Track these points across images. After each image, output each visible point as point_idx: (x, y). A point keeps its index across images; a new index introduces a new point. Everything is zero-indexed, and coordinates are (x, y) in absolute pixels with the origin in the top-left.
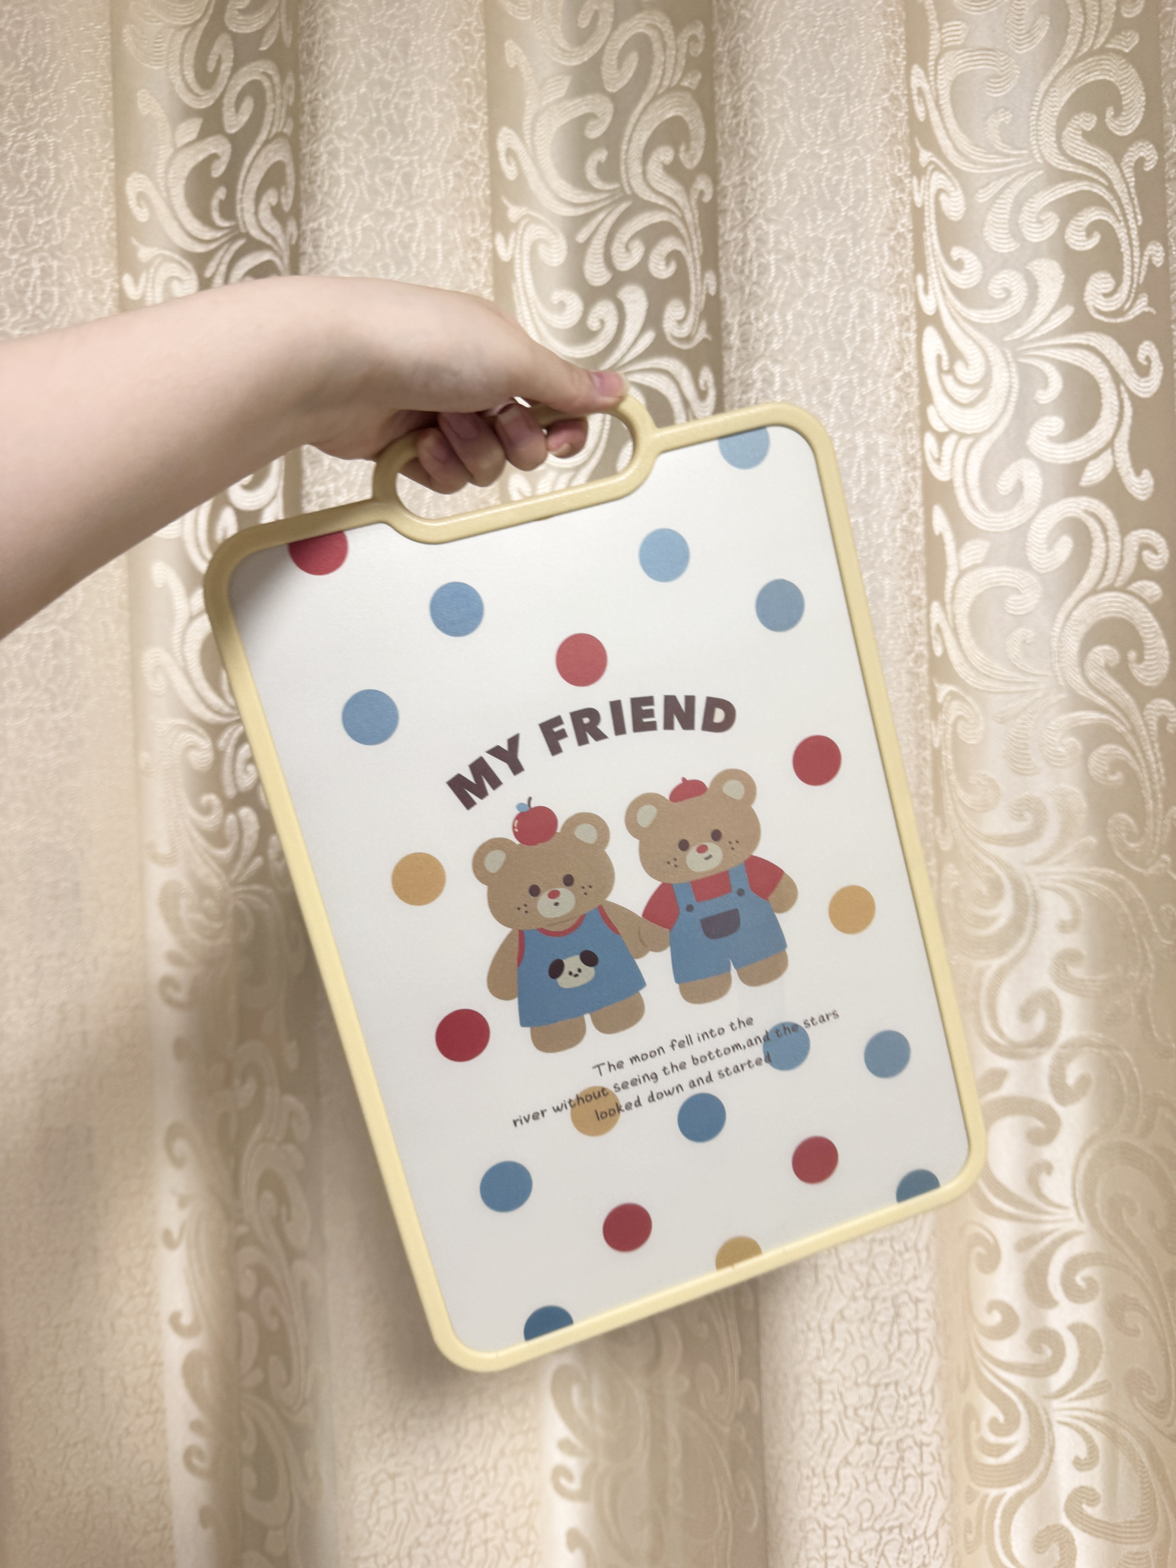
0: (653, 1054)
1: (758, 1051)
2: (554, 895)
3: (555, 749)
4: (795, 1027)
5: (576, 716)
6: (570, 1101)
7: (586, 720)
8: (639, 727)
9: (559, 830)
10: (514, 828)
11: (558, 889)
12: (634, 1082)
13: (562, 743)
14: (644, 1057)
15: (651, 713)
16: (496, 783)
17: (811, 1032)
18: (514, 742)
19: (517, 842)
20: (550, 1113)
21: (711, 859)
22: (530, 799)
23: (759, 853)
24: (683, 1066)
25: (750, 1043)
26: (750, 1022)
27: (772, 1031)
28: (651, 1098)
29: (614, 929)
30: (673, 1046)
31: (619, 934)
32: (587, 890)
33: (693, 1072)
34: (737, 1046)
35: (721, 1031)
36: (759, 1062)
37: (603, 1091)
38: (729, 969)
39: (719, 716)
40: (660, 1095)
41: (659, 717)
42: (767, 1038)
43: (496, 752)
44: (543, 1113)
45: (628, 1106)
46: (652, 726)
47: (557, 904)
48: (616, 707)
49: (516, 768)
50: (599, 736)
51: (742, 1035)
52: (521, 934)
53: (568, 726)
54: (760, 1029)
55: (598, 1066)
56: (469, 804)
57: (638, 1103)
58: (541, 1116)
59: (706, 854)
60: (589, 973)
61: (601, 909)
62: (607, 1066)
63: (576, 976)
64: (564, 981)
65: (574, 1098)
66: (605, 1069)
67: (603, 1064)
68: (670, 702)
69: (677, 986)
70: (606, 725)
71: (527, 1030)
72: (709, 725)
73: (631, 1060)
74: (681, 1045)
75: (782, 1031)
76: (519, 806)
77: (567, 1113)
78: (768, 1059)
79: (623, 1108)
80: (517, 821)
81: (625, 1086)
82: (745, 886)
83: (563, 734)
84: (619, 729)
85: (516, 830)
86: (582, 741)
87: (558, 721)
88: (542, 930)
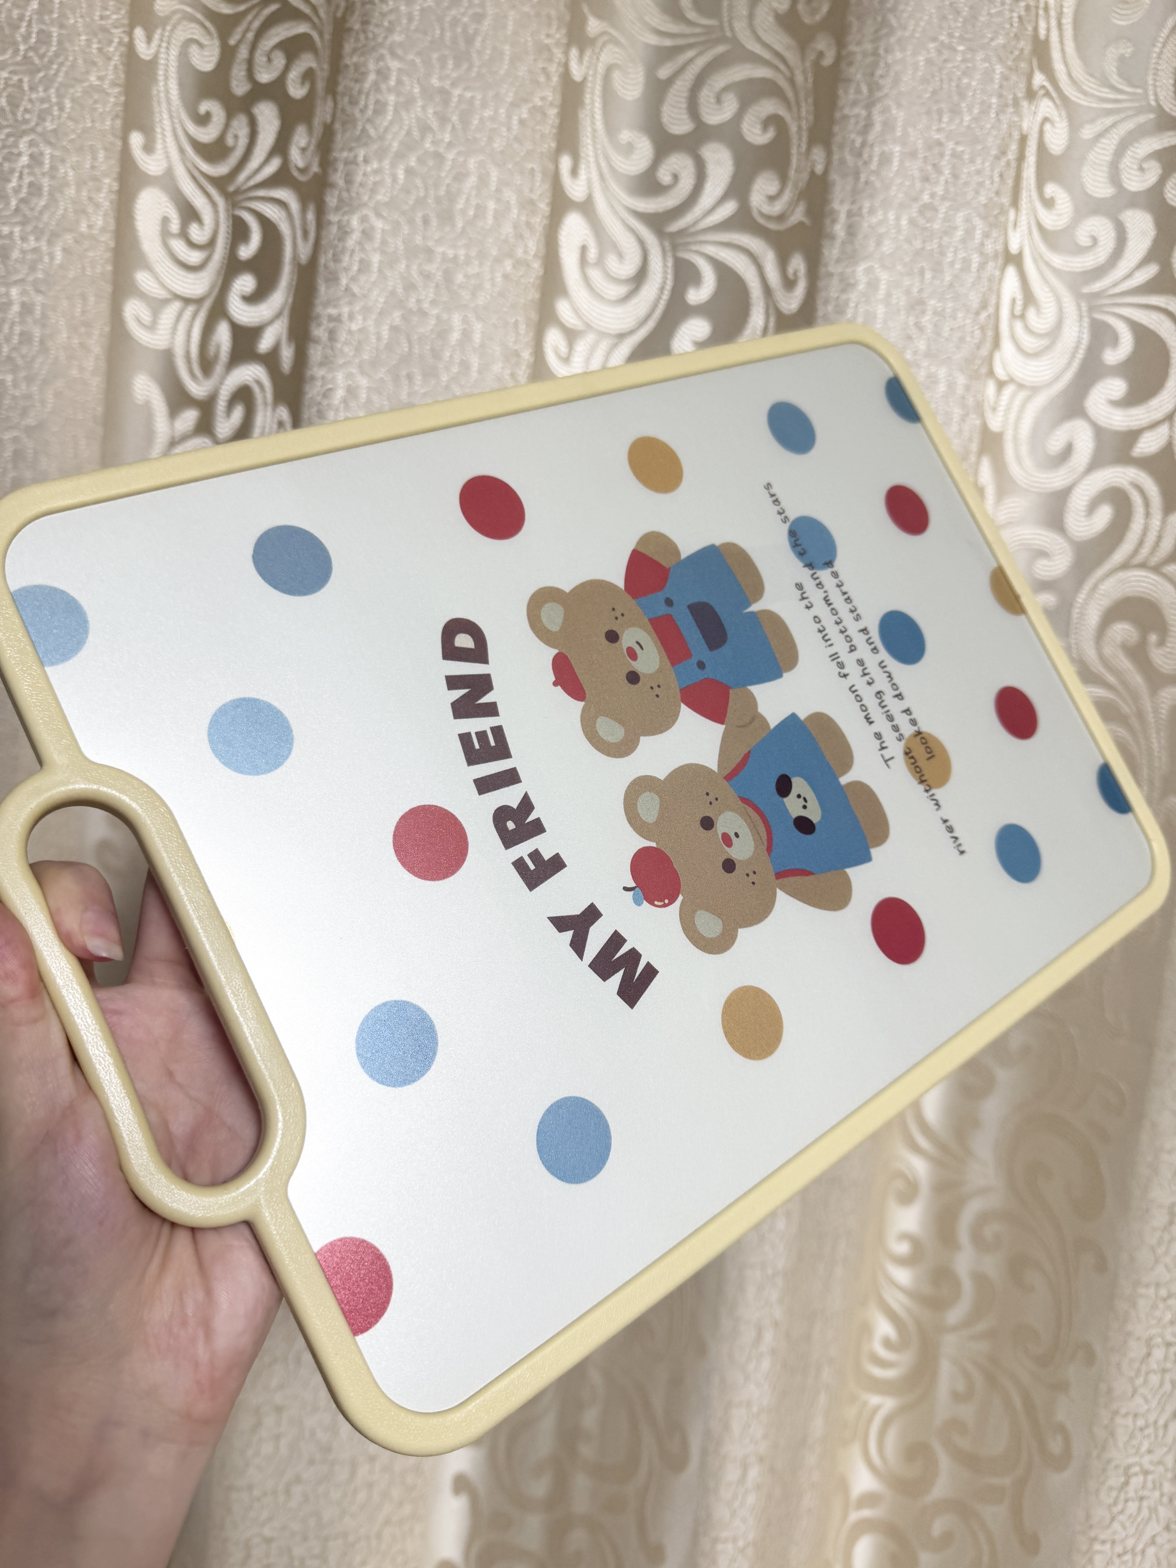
0: (858, 698)
1: (825, 575)
2: (727, 840)
3: (556, 864)
4: (792, 533)
5: (509, 840)
6: (927, 791)
7: (511, 825)
8: (502, 751)
9: (654, 845)
10: (665, 906)
11: (720, 836)
12: (890, 718)
13: (547, 855)
14: (864, 709)
15: (482, 735)
16: (617, 940)
17: (793, 515)
18: (560, 923)
19: (680, 898)
20: (944, 813)
21: (641, 642)
22: (626, 889)
23: (620, 582)
24: (861, 662)
25: (820, 585)
26: (799, 586)
27: (802, 561)
28: (899, 696)
29: (747, 757)
30: (845, 676)
31: (749, 752)
32: (711, 798)
33: (864, 651)
34: (826, 600)
35: (817, 619)
36: (835, 575)
37: (907, 753)
38: (752, 613)
39: (464, 641)
40: (895, 686)
41: (484, 724)
42: (810, 565)
43: (578, 946)
44: (945, 821)
45: (914, 722)
46: (498, 731)
47: (737, 835)
48: (484, 785)
49: (592, 914)
50: (526, 804)
51: (816, 596)
52: (779, 875)
53: (523, 850)
54: (804, 575)
55: (886, 761)
56: (651, 972)
57: (907, 711)
58: (948, 824)
59: (637, 648)
60: (799, 785)
61: (729, 777)
62: (884, 752)
63: (805, 800)
64: (814, 814)
65: (921, 787)
66: (887, 754)
67: (882, 756)
68: (461, 710)
69: (785, 675)
70: (510, 797)
71: (874, 852)
72: (480, 654)
73: (871, 723)
74: (841, 665)
75: (799, 548)
76: (638, 903)
77: (939, 793)
78: (829, 564)
79: (916, 728)
80: (656, 903)
81: (896, 728)
82: (661, 596)
83: (535, 855)
84: (511, 777)
85: (667, 901)
86: (538, 828)
87: (519, 865)
88: (769, 849)
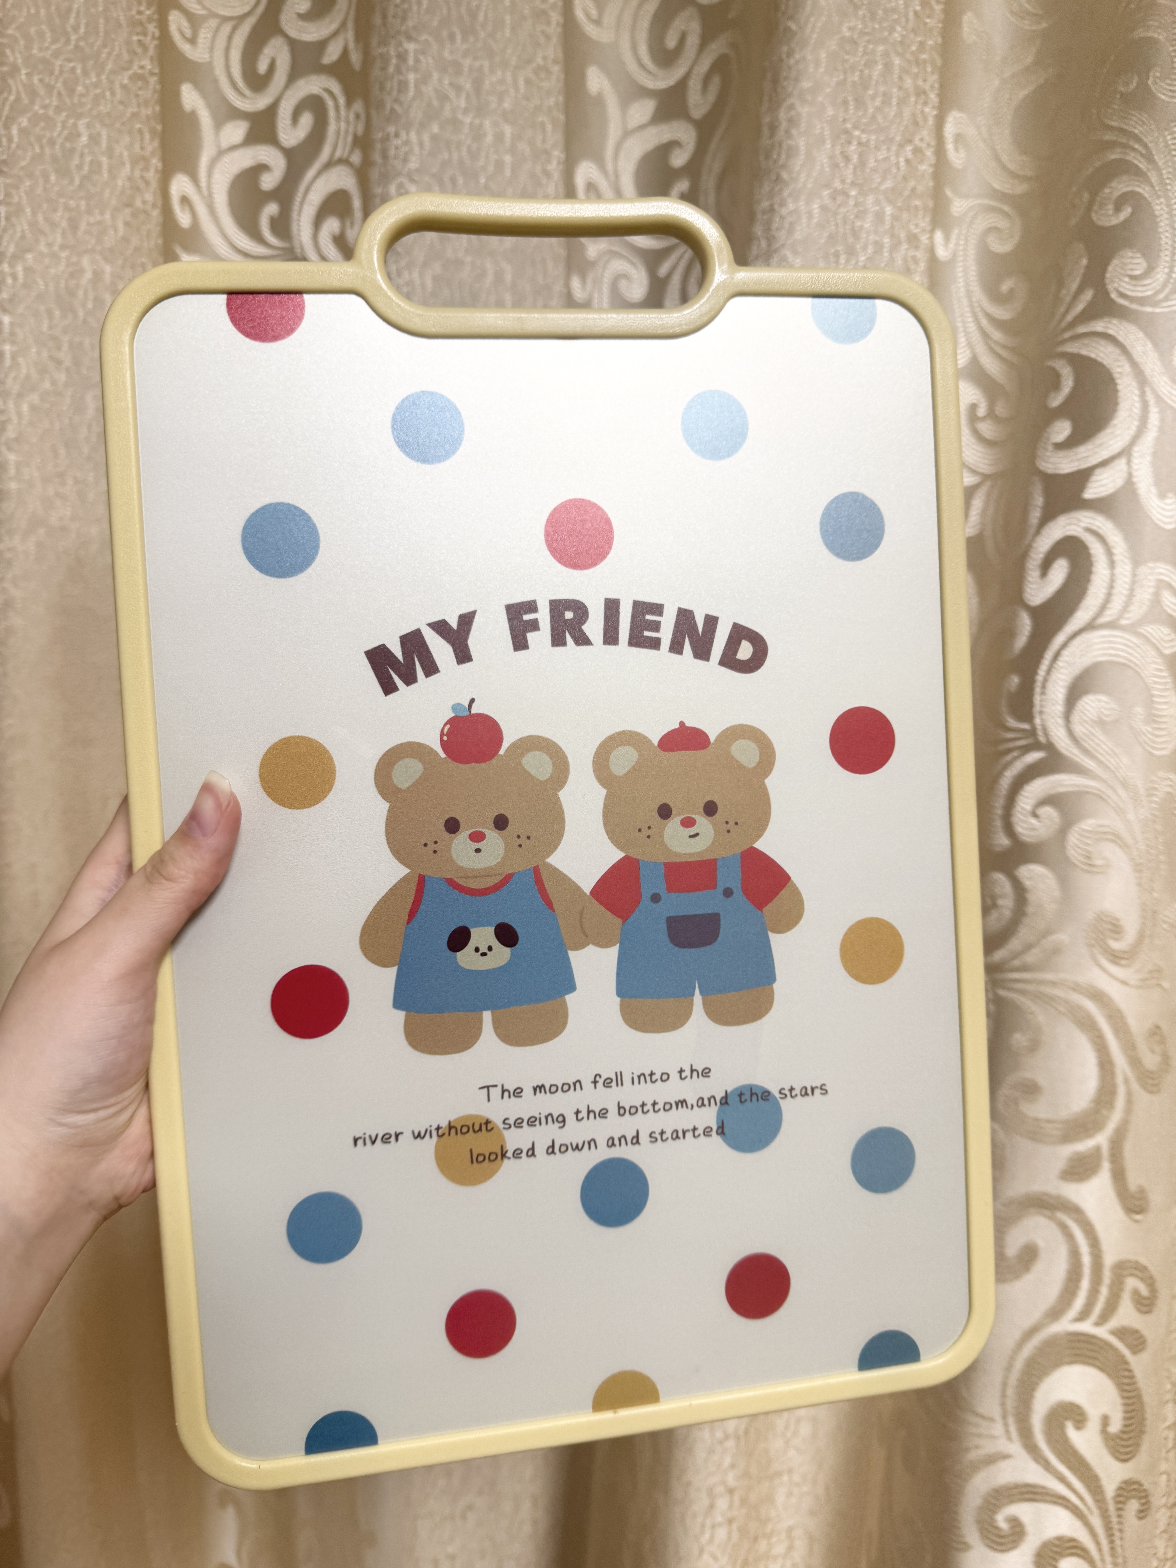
0: (566, 1088)
1: (708, 1117)
2: (478, 837)
3: (520, 643)
4: (766, 1095)
6: (438, 1128)
7: (569, 615)
9: (502, 752)
10: (442, 734)
11: (484, 831)
12: (532, 1121)
13: (531, 636)
14: (553, 1089)
16: (431, 669)
17: (787, 1106)
18: (467, 620)
19: (443, 755)
20: (406, 1138)
21: (697, 838)
24: (603, 1113)
25: (701, 1103)
26: (706, 1073)
27: (733, 1092)
28: (551, 1150)
29: (549, 904)
30: (595, 1082)
31: (554, 911)
32: (523, 840)
33: (616, 1126)
34: (682, 1103)
35: (665, 1077)
36: (707, 1132)
37: (486, 1125)
38: (692, 994)
39: (745, 651)
40: (565, 1148)
41: (666, 635)
42: (725, 1101)
43: (440, 627)
44: (397, 1136)
45: (517, 1154)
46: (655, 644)
47: (478, 851)
48: (612, 607)
49: (463, 656)
50: (583, 640)
51: (691, 1090)
52: (422, 880)
53: (543, 616)
54: (717, 1086)
55: (488, 1087)
56: (388, 688)
57: (531, 1152)
58: (393, 1139)
59: (692, 831)
60: (502, 954)
61: (536, 871)
62: (499, 1089)
63: (484, 954)
64: (466, 958)
65: (444, 1124)
66: (496, 1093)
67: (496, 1086)
68: (685, 616)
70: (594, 627)
72: (729, 661)
73: (535, 1090)
74: (607, 1083)
75: (747, 1096)
77: (430, 1144)
78: (721, 1131)
79: (509, 1154)
80: (448, 726)
81: (518, 1123)
82: (736, 886)
83: (534, 626)
84: (611, 637)
85: (445, 738)
86: (558, 640)
87: (531, 607)
88: (451, 882)
